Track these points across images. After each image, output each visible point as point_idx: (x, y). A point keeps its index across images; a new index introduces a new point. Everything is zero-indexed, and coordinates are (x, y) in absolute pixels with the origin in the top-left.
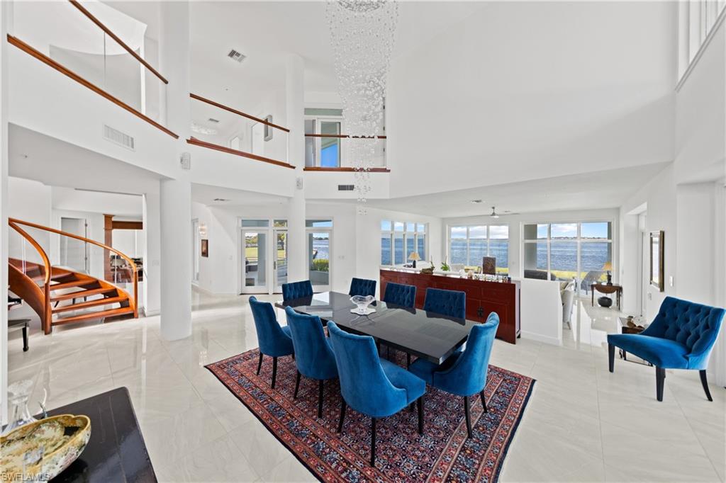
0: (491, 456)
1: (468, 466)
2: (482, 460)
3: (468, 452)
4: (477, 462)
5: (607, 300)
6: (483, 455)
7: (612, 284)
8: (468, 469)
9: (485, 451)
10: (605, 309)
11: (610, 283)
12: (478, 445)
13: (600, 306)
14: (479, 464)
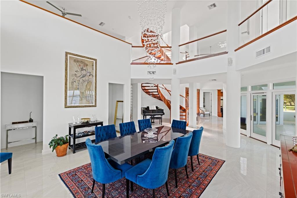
0: (80, 196)
1: (82, 187)
2: (81, 192)
3: (87, 189)
4: (81, 190)
6: (82, 193)
8: (81, 187)
9: (83, 195)
12: (87, 193)
14: (80, 190)
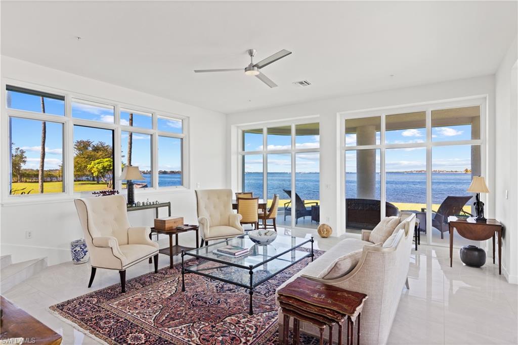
5: (476, 253)
7: (485, 220)
10: (473, 271)
11: (481, 220)
13: (464, 264)
